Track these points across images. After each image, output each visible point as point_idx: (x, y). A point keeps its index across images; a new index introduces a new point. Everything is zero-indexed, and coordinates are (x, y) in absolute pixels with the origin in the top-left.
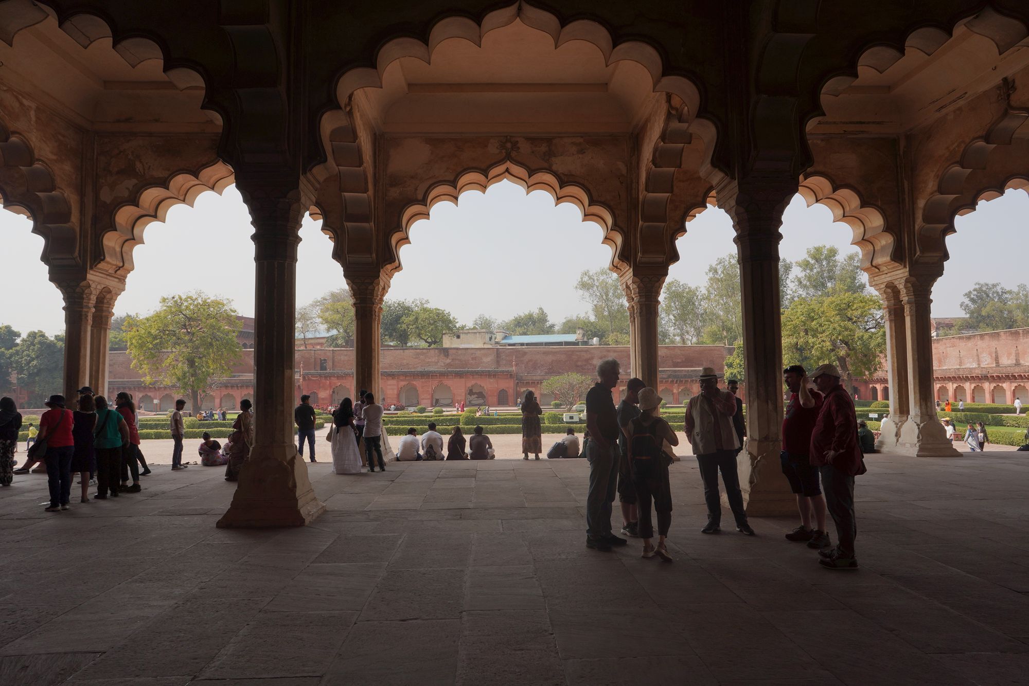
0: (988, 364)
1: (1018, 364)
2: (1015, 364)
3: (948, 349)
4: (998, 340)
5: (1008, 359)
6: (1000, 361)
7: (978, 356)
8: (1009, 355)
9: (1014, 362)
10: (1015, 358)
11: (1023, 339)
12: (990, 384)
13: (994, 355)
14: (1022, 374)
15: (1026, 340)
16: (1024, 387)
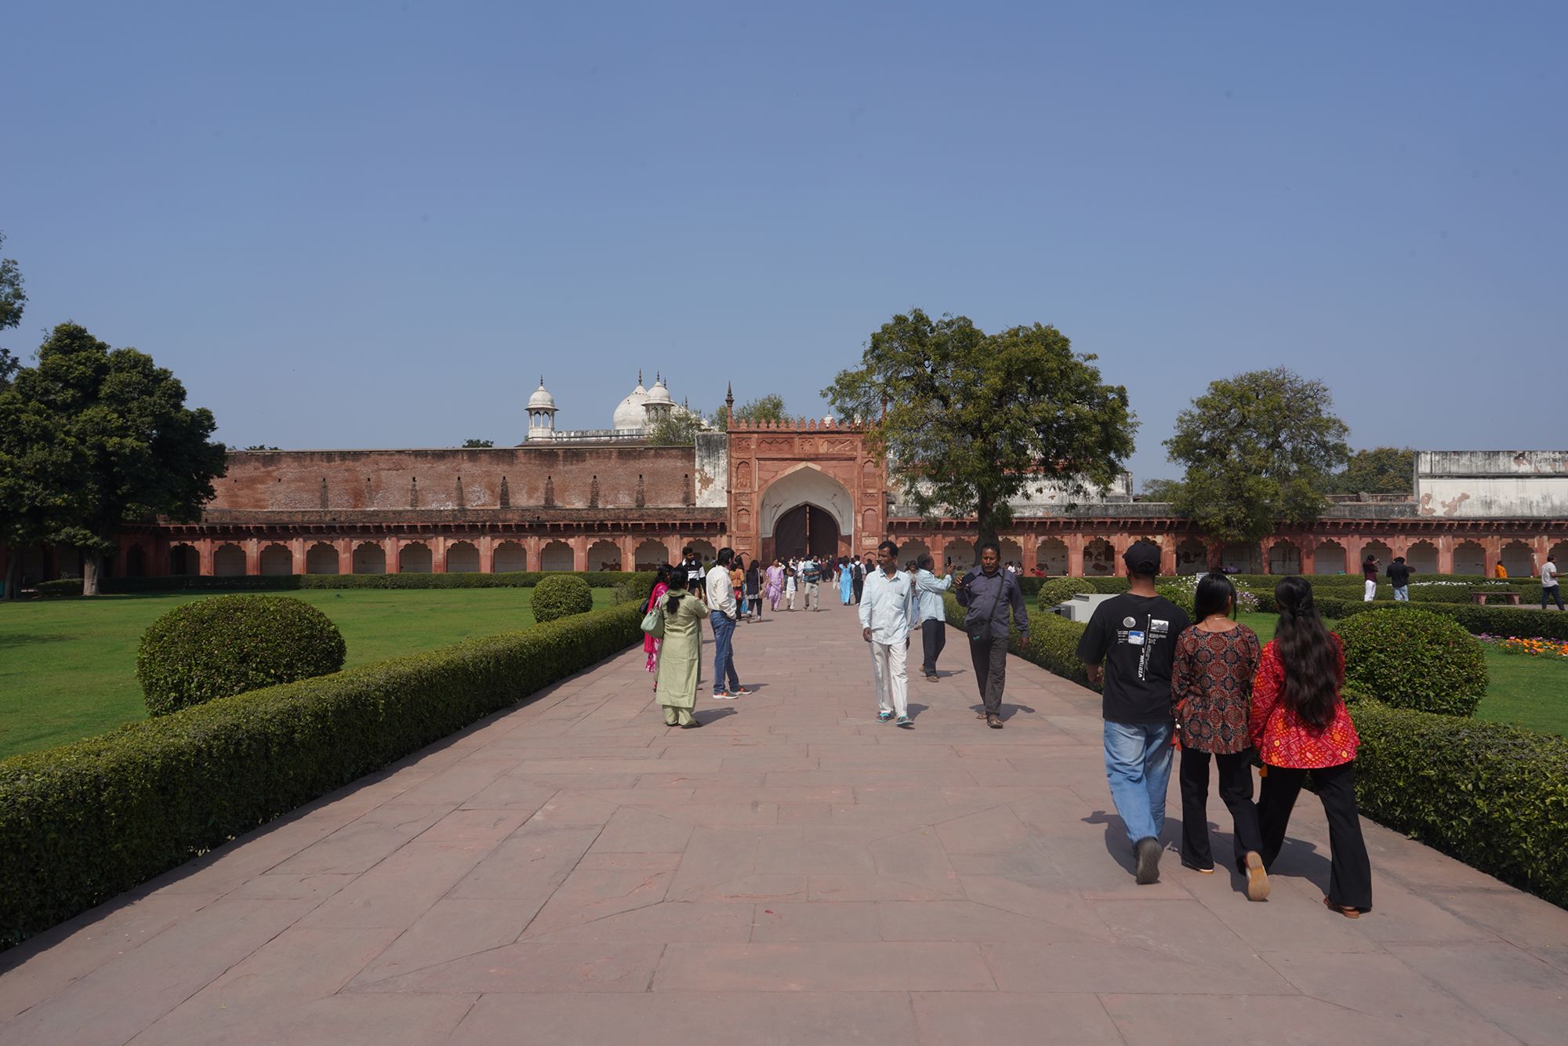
0: (483, 505)
1: (549, 504)
2: (545, 507)
3: (383, 473)
4: (511, 464)
5: (530, 497)
6: (512, 501)
7: (460, 489)
8: (532, 490)
9: (543, 502)
10: (544, 496)
11: (564, 465)
12: (540, 539)
13: (498, 490)
14: (622, 523)
15: (569, 467)
16: (613, 544)
